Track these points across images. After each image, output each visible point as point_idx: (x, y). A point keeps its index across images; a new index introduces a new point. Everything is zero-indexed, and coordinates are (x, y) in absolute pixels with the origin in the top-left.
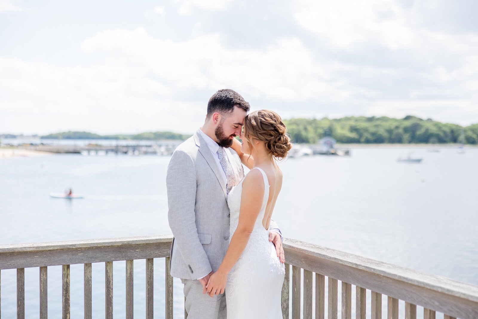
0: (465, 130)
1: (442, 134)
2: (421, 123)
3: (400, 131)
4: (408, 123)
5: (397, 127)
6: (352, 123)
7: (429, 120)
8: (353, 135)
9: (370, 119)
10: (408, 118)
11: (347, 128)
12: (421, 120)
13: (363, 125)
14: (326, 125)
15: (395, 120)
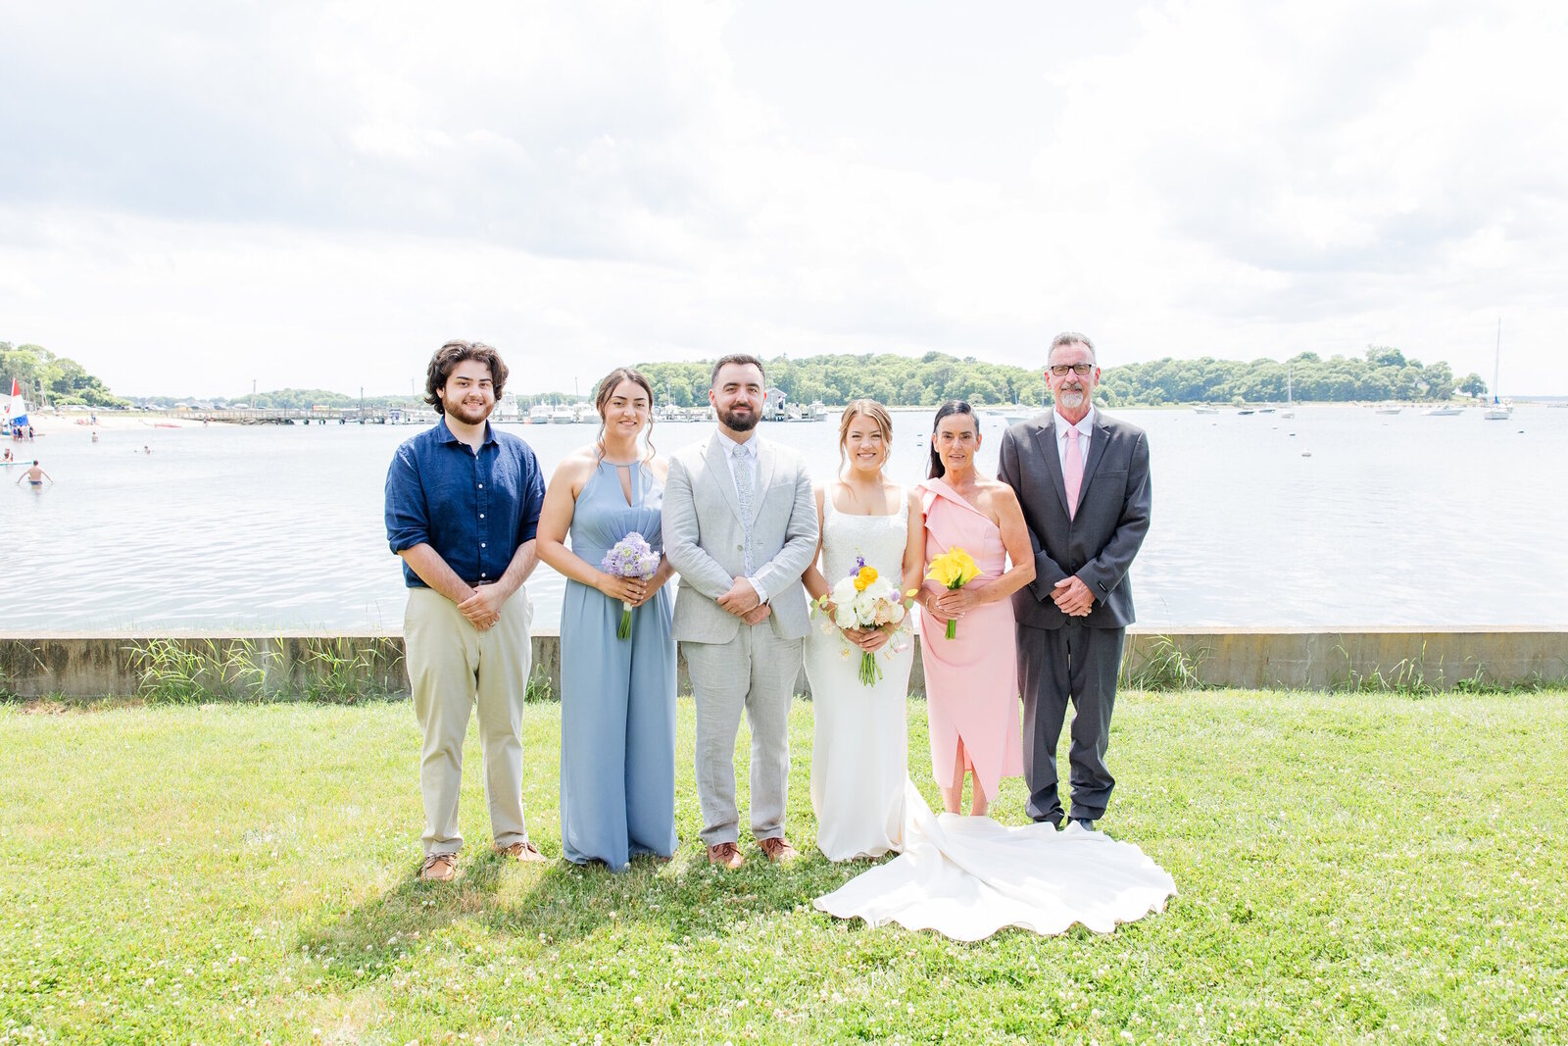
0: (1031, 380)
1: (991, 387)
2: (955, 366)
3: (917, 381)
4: (931, 368)
5: (913, 376)
6: (830, 368)
7: (969, 359)
8: (833, 391)
9: (863, 361)
10: (929, 359)
11: (820, 376)
12: (955, 360)
13: (850, 371)
14: (782, 371)
15: (910, 362)
